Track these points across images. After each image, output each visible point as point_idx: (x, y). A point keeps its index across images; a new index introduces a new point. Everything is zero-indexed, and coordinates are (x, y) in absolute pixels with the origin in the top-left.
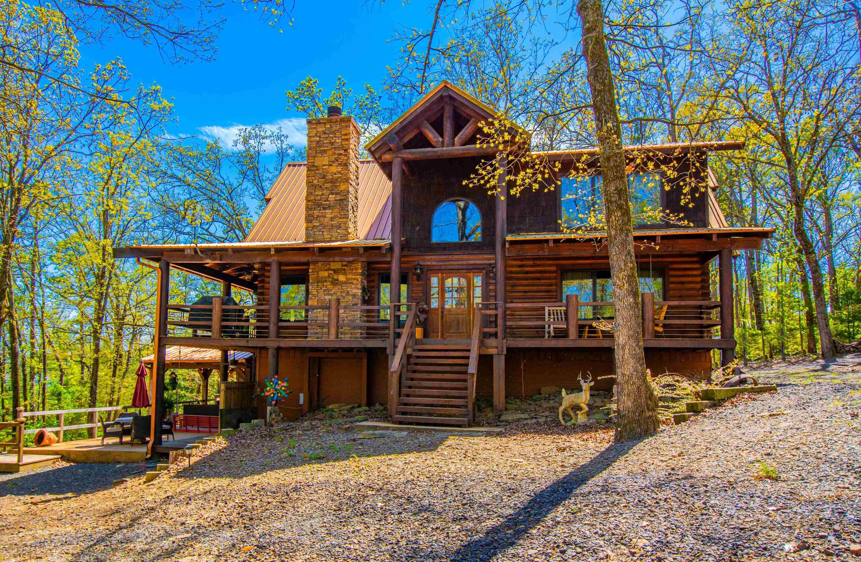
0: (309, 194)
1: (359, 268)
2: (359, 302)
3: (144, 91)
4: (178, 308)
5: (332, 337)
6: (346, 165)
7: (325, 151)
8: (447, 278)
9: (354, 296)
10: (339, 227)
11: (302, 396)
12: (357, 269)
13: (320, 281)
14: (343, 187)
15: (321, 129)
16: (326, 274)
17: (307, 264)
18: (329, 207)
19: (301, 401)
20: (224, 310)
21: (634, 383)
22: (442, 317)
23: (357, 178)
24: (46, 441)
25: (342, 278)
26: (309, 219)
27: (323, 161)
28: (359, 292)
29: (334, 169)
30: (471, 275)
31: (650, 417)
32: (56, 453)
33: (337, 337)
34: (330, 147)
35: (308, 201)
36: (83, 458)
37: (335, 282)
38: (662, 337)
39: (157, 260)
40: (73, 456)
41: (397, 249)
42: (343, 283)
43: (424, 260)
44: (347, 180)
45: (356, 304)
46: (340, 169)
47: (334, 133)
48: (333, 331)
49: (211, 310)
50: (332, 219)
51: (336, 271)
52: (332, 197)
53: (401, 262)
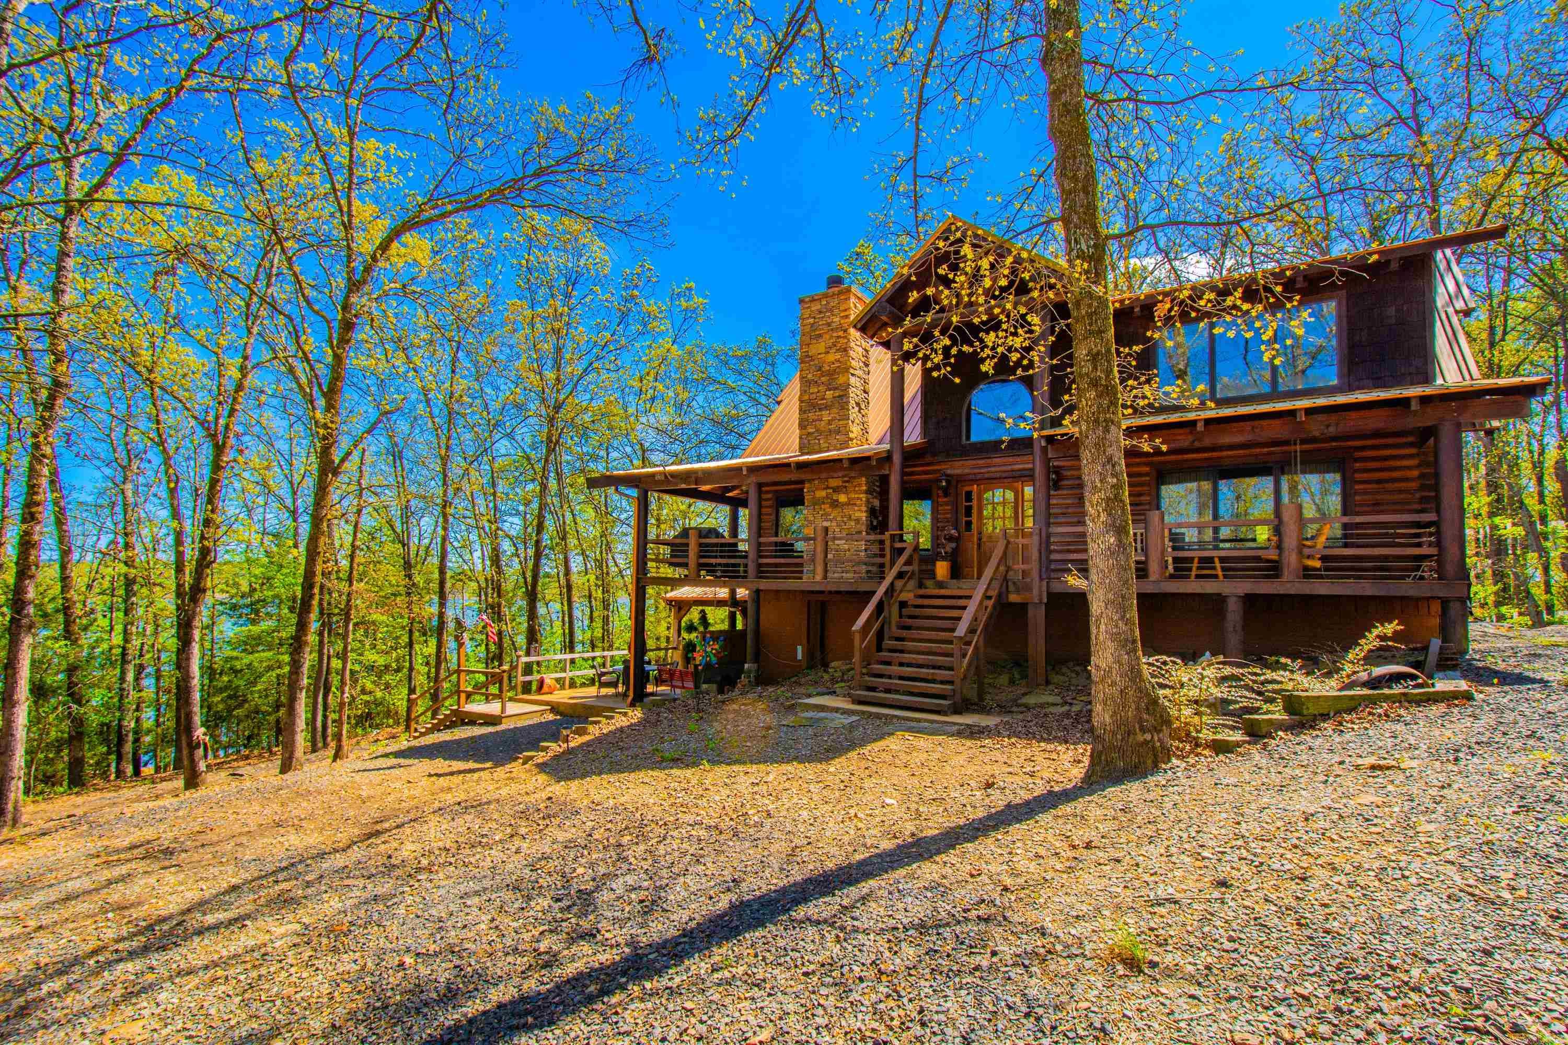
0: (803, 392)
1: (863, 483)
2: (864, 528)
3: (677, 291)
4: (658, 542)
5: (818, 578)
6: (845, 350)
7: (820, 336)
8: (986, 491)
9: (857, 521)
10: (838, 432)
11: (799, 648)
12: (860, 485)
13: (817, 502)
14: (841, 380)
15: (816, 307)
16: (823, 494)
17: (802, 482)
18: (827, 407)
19: (800, 657)
20: (701, 545)
21: (1114, 684)
22: (979, 546)
23: (867, 365)
24: (545, 689)
25: (843, 498)
26: (802, 426)
27: (819, 347)
28: (863, 516)
29: (831, 357)
30: (1019, 485)
31: (1146, 742)
32: (547, 703)
33: (825, 577)
34: (826, 328)
35: (801, 401)
36: (571, 712)
37: (835, 504)
38: (1321, 577)
39: (637, 486)
40: (562, 709)
41: (897, 458)
42: (844, 504)
43: (952, 467)
44: (846, 370)
45: (860, 532)
46: (838, 356)
47: (831, 311)
48: (820, 570)
49: (687, 545)
50: (830, 422)
51: (836, 490)
52: (829, 394)
53: (903, 474)
